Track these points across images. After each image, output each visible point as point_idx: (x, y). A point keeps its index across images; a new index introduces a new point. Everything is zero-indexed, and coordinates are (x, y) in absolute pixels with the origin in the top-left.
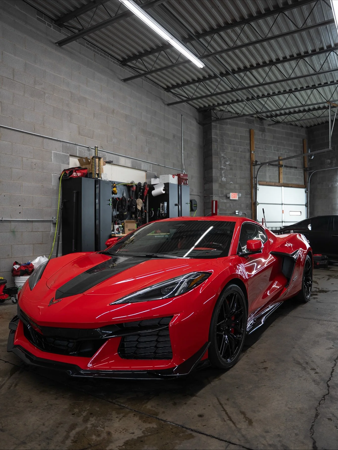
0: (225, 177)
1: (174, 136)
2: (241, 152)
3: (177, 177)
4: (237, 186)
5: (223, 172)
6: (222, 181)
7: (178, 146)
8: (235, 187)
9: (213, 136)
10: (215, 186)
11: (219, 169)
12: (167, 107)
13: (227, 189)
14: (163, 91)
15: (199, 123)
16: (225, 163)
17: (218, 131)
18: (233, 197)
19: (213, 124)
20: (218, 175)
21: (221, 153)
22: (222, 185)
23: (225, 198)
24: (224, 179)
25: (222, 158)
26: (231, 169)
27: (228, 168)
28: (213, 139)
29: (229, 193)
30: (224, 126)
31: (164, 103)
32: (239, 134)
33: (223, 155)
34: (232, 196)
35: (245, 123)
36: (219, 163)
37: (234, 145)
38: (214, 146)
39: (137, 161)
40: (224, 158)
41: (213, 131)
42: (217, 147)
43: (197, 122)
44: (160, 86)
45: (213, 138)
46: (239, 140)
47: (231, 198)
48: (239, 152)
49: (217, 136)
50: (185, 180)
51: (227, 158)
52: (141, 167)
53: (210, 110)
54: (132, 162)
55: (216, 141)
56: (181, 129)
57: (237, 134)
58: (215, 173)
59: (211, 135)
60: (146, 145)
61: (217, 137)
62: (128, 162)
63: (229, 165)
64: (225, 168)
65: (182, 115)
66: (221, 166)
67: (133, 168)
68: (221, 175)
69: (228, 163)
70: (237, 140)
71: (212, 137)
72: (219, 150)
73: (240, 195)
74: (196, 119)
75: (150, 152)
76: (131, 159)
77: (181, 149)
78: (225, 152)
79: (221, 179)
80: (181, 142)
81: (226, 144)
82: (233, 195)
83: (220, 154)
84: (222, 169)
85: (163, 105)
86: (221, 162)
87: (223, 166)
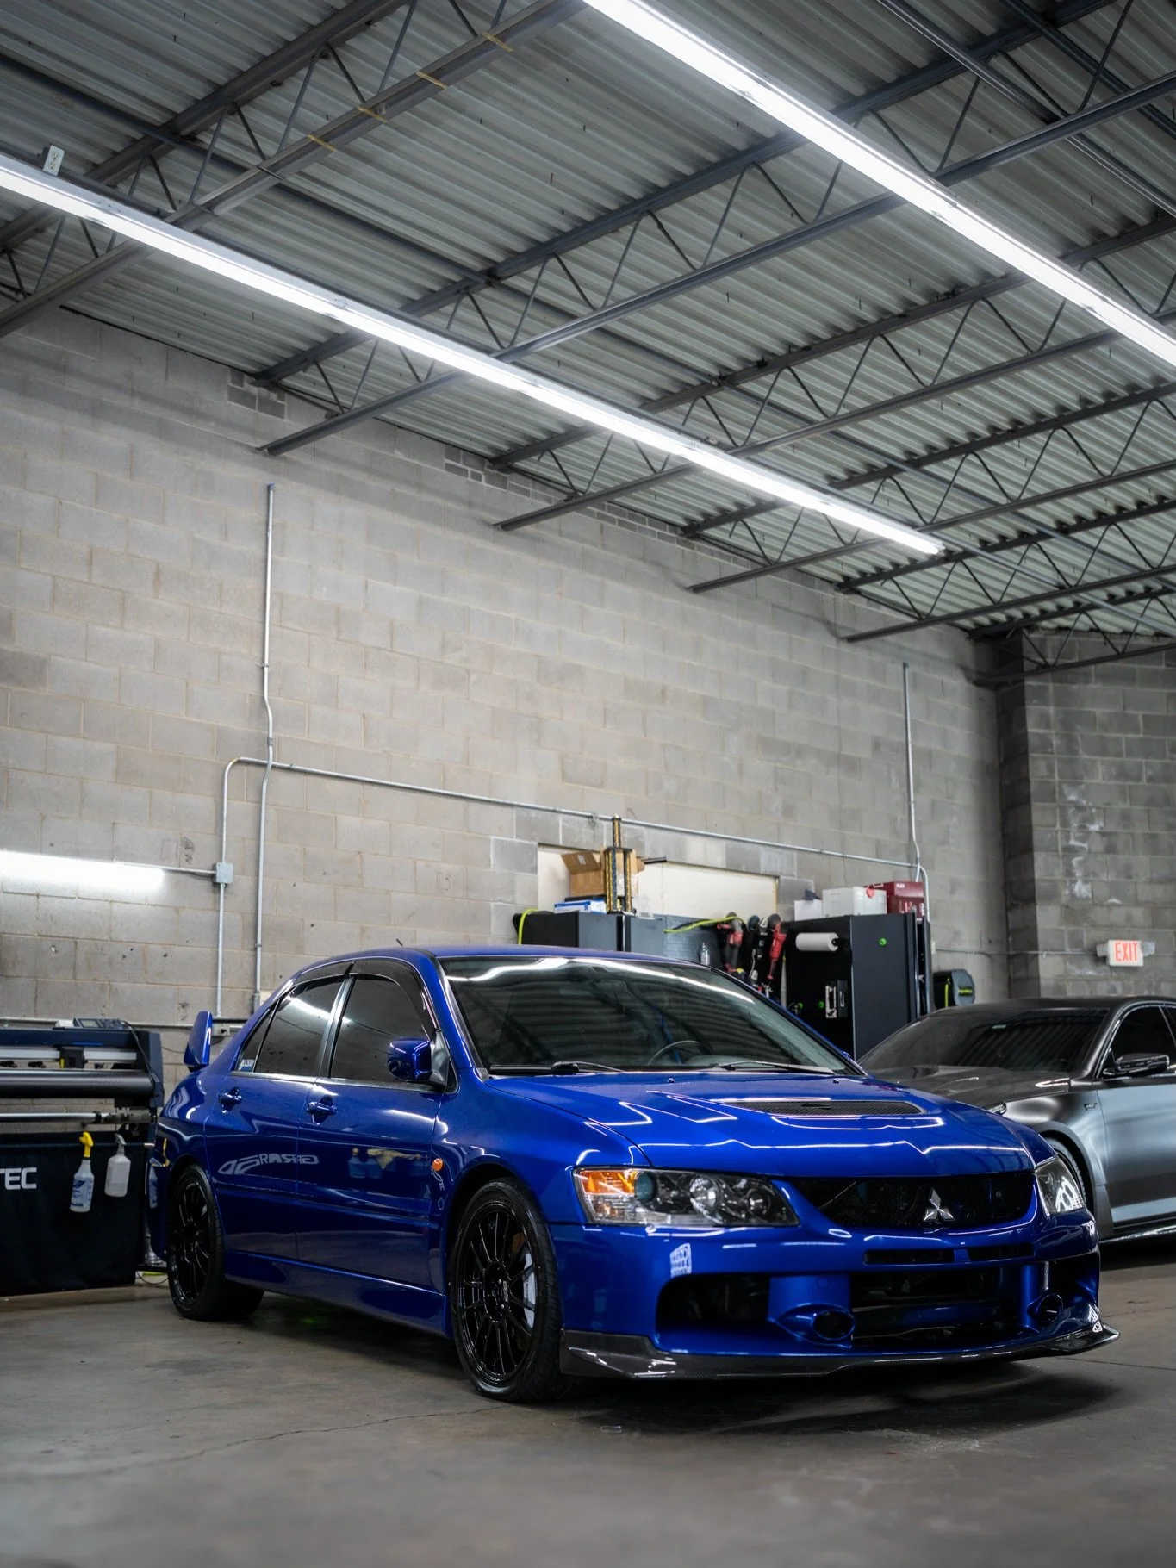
0: (1085, 882)
1: (877, 745)
2: (1150, 779)
3: (883, 893)
4: (1138, 914)
5: (1080, 863)
6: (1073, 896)
7: (894, 779)
8: (1129, 918)
9: (1030, 730)
10: (1047, 918)
11: (1060, 849)
12: (846, 648)
13: (1094, 926)
14: (830, 595)
15: (977, 683)
16: (1082, 827)
17: (1051, 710)
18: (1121, 956)
19: (1030, 683)
20: (1058, 873)
21: (1066, 789)
22: (1074, 913)
23: (1087, 961)
24: (1081, 889)
25: (1071, 811)
26: (1110, 849)
27: (1098, 844)
28: (1033, 741)
29: (1105, 942)
30: (1075, 687)
31: (834, 633)
32: (1140, 713)
33: (1073, 797)
34: (1117, 951)
35: (1163, 667)
36: (1058, 827)
37: (1119, 754)
38: (1038, 768)
39: (745, 845)
40: (1080, 809)
41: (1033, 711)
42: (1050, 769)
43: (968, 679)
44: (817, 580)
45: (1030, 737)
46: (1141, 736)
47: (1113, 962)
48: (1144, 782)
49: (1048, 725)
50: (911, 903)
51: (1091, 808)
52: (758, 863)
53: (1018, 631)
54: (728, 850)
55: (1046, 745)
56: (902, 716)
57: (1130, 712)
58: (1043, 867)
59: (1023, 724)
60: (776, 789)
61: (1047, 731)
62: (716, 852)
63: (1102, 834)
64: (1085, 845)
65: (905, 666)
66: (1068, 838)
67: (732, 868)
68: (1069, 873)
69: (1095, 827)
70: (1131, 736)
71: (1026, 734)
72: (1057, 779)
73: (1152, 947)
74: (964, 669)
75: (788, 811)
76: (724, 843)
77: (905, 789)
78: (1083, 787)
79: (1071, 889)
80: (905, 763)
81: (1084, 756)
82: (1121, 947)
83: (1061, 794)
84: (1070, 851)
85: (831, 643)
86: (1065, 824)
87: (1077, 839)
